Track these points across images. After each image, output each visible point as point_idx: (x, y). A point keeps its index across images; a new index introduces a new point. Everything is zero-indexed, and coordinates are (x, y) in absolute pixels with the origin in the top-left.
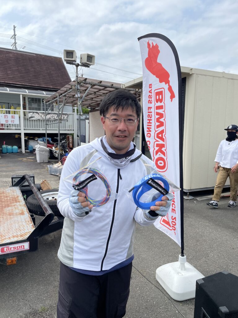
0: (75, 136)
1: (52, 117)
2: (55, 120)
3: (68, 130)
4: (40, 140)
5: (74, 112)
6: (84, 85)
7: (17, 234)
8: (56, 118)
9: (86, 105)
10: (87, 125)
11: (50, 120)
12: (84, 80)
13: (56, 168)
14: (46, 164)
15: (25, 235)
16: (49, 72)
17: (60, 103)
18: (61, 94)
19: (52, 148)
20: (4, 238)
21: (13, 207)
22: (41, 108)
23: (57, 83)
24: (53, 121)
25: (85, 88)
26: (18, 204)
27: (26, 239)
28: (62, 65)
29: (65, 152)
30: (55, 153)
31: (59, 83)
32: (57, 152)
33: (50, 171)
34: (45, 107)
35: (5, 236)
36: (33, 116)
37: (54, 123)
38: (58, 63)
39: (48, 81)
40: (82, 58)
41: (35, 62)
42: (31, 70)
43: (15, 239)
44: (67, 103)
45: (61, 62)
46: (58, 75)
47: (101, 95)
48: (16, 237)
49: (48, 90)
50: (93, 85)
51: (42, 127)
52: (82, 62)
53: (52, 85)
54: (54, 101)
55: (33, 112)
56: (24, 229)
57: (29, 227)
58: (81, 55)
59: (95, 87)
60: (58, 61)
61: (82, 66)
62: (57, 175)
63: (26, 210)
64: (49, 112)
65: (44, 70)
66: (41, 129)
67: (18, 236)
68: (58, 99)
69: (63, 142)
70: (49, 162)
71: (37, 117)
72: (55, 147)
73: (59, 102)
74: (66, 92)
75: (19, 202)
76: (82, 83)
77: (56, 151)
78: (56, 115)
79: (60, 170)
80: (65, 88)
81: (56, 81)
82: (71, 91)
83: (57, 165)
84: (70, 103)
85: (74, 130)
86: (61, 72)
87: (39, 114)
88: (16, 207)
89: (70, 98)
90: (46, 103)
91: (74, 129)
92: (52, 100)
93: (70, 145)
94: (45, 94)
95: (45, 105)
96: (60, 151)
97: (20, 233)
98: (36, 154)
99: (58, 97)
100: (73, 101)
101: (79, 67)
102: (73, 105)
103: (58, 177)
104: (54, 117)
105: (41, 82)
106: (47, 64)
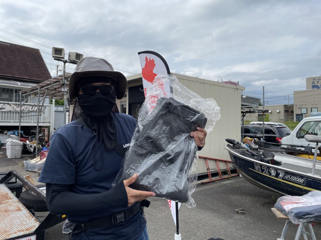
0: (52, 130)
1: (26, 108)
2: (29, 112)
3: (43, 123)
4: (10, 133)
5: (52, 104)
7: (22, 229)
8: (30, 110)
11: (24, 112)
13: (34, 163)
14: (19, 159)
15: (31, 229)
16: (24, 62)
17: (41, 96)
18: (43, 87)
19: (26, 142)
20: (10, 232)
21: (7, 204)
22: (13, 99)
24: (26, 113)
26: (10, 201)
27: (33, 232)
28: (39, 57)
29: (42, 147)
30: (30, 147)
32: (33, 146)
33: (27, 167)
34: (20, 98)
35: (9, 231)
36: (3, 107)
37: (28, 115)
39: (23, 72)
40: (71, 56)
41: (9, 52)
42: (4, 59)
43: (22, 234)
45: (39, 53)
46: (35, 67)
48: (22, 231)
51: (13, 120)
52: (71, 59)
53: (28, 76)
54: (33, 93)
55: (4, 104)
56: (27, 224)
57: (32, 221)
58: (69, 53)
60: (35, 53)
61: (69, 62)
62: (35, 171)
63: (22, 207)
64: (25, 103)
65: (19, 60)
66: (12, 121)
67: (23, 230)
68: (39, 91)
69: (40, 135)
70: (22, 158)
71: (8, 108)
72: (30, 141)
74: (48, 85)
75: (11, 199)
77: (31, 144)
78: (31, 107)
79: (39, 165)
80: (49, 82)
81: (32, 72)
82: (56, 85)
83: (35, 161)
84: (50, 95)
85: (51, 123)
86: (38, 63)
87: (10, 105)
88: (9, 203)
89: (52, 90)
90: (22, 94)
91: (51, 121)
92: (30, 92)
93: (46, 138)
94: (20, 85)
95: (21, 96)
97: (25, 228)
98: (6, 149)
99: (39, 89)
100: (54, 94)
101: (67, 64)
102: (53, 97)
103: (36, 173)
104: (29, 108)
105: (15, 72)
106: (23, 54)
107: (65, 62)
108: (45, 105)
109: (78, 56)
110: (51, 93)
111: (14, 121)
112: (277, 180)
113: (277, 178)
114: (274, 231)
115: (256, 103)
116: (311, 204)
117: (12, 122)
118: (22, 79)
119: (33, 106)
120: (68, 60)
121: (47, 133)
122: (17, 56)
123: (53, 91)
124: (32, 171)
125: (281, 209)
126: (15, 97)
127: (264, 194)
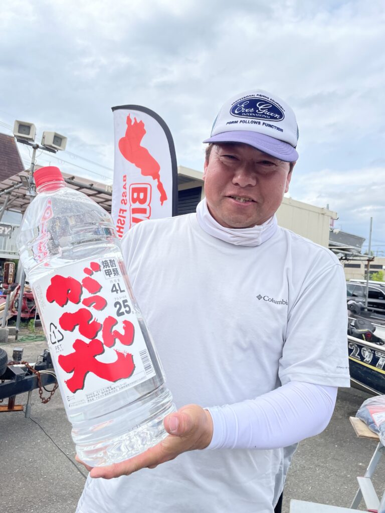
0: (21, 265)
3: (10, 253)
18: (3, 190)
38: (6, 144)
40: (45, 138)
45: (13, 143)
58: (44, 133)
60: (7, 142)
61: (43, 149)
74: (11, 187)
82: (20, 187)
84: (17, 206)
86: (10, 158)
89: (18, 198)
93: (9, 279)
107: (36, 147)
108: (13, 225)
109: (58, 139)
112: (374, 370)
113: (375, 366)
114: (361, 464)
115: (357, 245)
120: (42, 144)
121: (12, 271)
125: (368, 419)
127: (355, 396)
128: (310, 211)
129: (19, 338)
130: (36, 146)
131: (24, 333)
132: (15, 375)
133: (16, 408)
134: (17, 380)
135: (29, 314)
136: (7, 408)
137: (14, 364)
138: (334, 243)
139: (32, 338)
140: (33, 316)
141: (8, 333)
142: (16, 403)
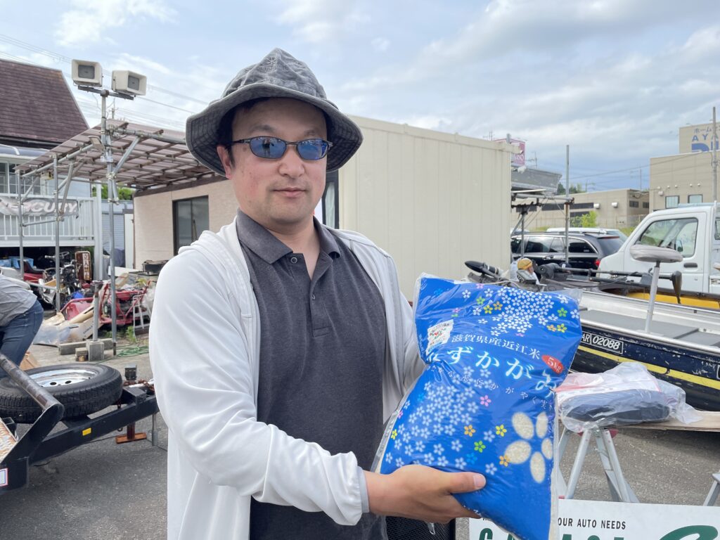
0: (98, 254)
1: (37, 207)
2: (44, 215)
3: (79, 239)
5: (95, 195)
6: (122, 136)
8: (47, 211)
9: (126, 179)
10: (129, 225)
11: (32, 214)
12: (121, 127)
13: (50, 327)
16: (28, 101)
17: (59, 176)
18: (64, 155)
19: (37, 282)
22: (6, 187)
23: (49, 127)
24: (38, 218)
25: (124, 144)
28: (62, 88)
29: (72, 291)
30: (45, 293)
31: (55, 128)
32: (52, 291)
34: (17, 184)
37: (41, 221)
38: (52, 82)
39: (26, 124)
40: (117, 80)
44: (76, 176)
45: (61, 80)
46: (53, 111)
47: (162, 160)
49: (27, 143)
50: (142, 138)
51: (8, 233)
52: (117, 88)
53: (37, 132)
54: (44, 170)
58: (113, 73)
59: (148, 141)
60: (52, 79)
61: (115, 95)
62: (54, 344)
64: (30, 196)
65: (16, 97)
66: (6, 237)
68: (55, 166)
69: (66, 266)
72: (46, 280)
73: (58, 173)
74: (75, 149)
76: (118, 132)
77: (48, 287)
78: (48, 204)
79: (61, 331)
81: (46, 122)
82: (89, 150)
83: (53, 321)
84: (84, 174)
85: (96, 238)
86: (60, 103)
89: (86, 163)
90: (21, 174)
91: (96, 236)
92: (38, 168)
93: (85, 274)
94: (18, 153)
96: (59, 288)
99: (55, 160)
100: (93, 171)
101: (109, 99)
102: (93, 180)
103: (55, 348)
104: (43, 207)
105: (8, 125)
106: (24, 83)
107: (105, 95)
108: (79, 199)
109: (135, 80)
110: (82, 168)
111: (11, 236)
115: (553, 185)
116: (611, 389)
117: (6, 239)
118: (23, 141)
119: (51, 201)
120: (112, 89)
121: (88, 263)
122: (13, 88)
123: (89, 165)
124: (47, 344)
126: (10, 183)
128: (482, 148)
129: (118, 352)
130: (105, 93)
131: (123, 345)
132: (134, 396)
133: (137, 437)
134: (138, 402)
135: (124, 320)
136: (126, 437)
137: (130, 384)
138: (520, 185)
139: (135, 350)
140: (131, 322)
141: (102, 348)
142: (137, 430)
